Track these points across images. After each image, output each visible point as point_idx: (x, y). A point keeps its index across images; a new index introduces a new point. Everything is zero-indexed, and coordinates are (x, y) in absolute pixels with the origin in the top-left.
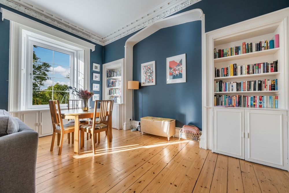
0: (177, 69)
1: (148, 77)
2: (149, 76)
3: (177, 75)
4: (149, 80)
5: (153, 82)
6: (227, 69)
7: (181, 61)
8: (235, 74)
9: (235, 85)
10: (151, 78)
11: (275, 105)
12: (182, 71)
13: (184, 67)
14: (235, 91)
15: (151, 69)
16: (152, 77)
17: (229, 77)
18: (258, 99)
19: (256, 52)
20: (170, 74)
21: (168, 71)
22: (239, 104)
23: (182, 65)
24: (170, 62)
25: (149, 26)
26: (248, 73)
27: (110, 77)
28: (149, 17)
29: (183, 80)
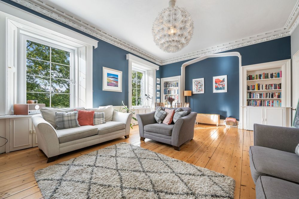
0: (221, 84)
1: (198, 88)
3: (221, 88)
5: (202, 91)
6: (254, 86)
7: (224, 79)
8: (259, 89)
9: (258, 95)
10: (200, 89)
11: (280, 105)
12: (224, 85)
13: (226, 83)
14: (259, 98)
15: (201, 83)
16: (202, 88)
17: (255, 91)
18: (270, 102)
19: (270, 79)
20: (215, 87)
21: (214, 85)
22: (261, 105)
23: (224, 81)
24: (215, 79)
25: (202, 57)
26: (266, 89)
27: (167, 87)
28: (203, 52)
29: (225, 91)
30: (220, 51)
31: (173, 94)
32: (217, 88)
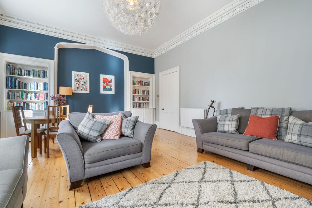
0: (109, 84)
1: (81, 85)
2: (83, 84)
3: (109, 88)
4: (83, 88)
5: (87, 90)
6: (135, 90)
7: (112, 80)
8: (138, 94)
9: (138, 98)
10: (84, 86)
11: (148, 106)
12: (112, 86)
13: (113, 84)
14: (138, 101)
15: (85, 79)
16: (86, 86)
17: (136, 94)
18: (144, 104)
19: (144, 86)
20: (103, 87)
21: (102, 84)
22: (139, 107)
23: (112, 82)
24: (103, 78)
25: (90, 45)
26: (142, 94)
27: (14, 74)
28: (92, 39)
29: (113, 92)
30: (111, 48)
31: (33, 90)
32: (105, 89)
